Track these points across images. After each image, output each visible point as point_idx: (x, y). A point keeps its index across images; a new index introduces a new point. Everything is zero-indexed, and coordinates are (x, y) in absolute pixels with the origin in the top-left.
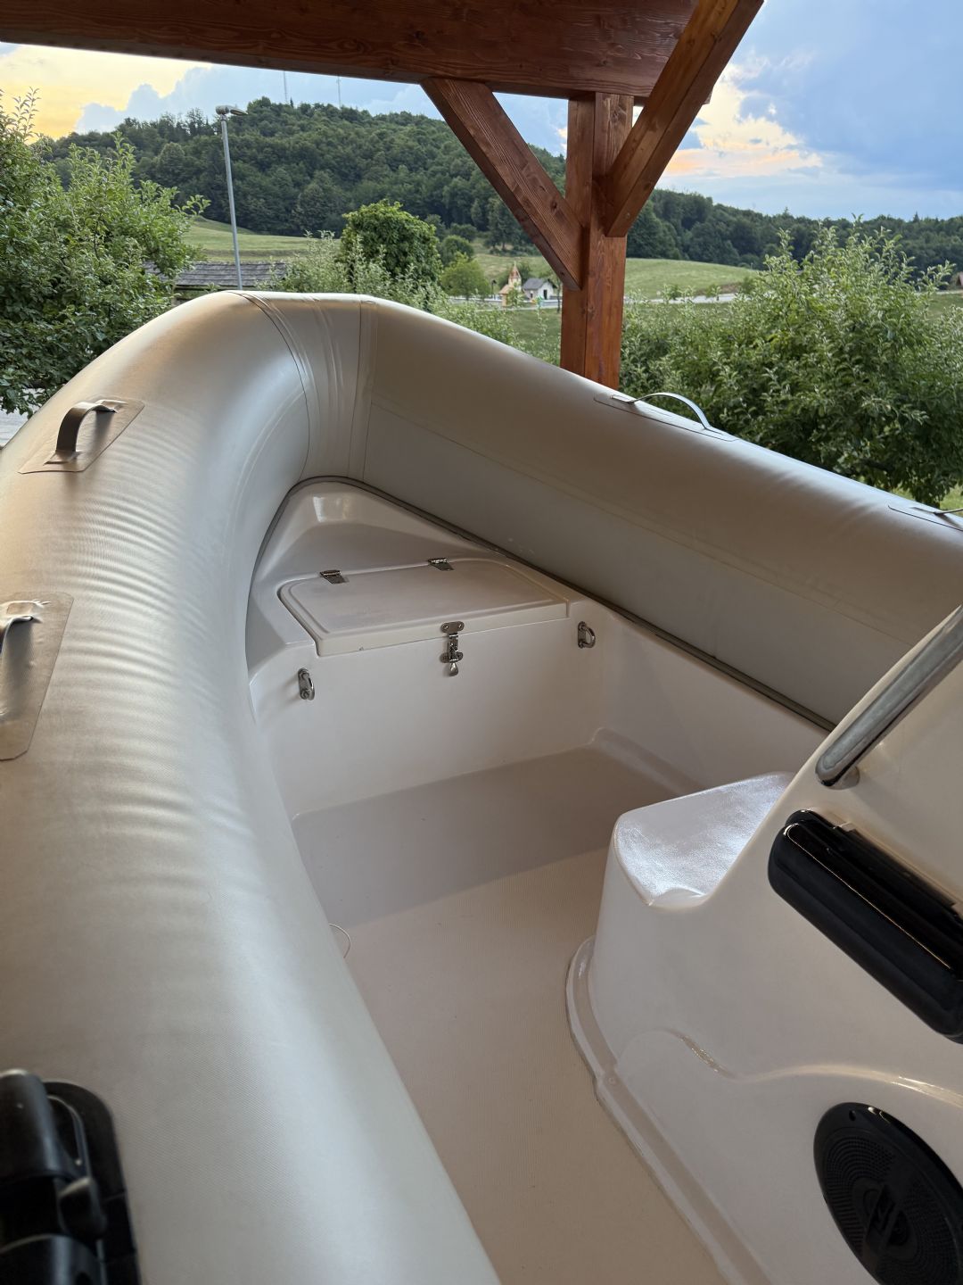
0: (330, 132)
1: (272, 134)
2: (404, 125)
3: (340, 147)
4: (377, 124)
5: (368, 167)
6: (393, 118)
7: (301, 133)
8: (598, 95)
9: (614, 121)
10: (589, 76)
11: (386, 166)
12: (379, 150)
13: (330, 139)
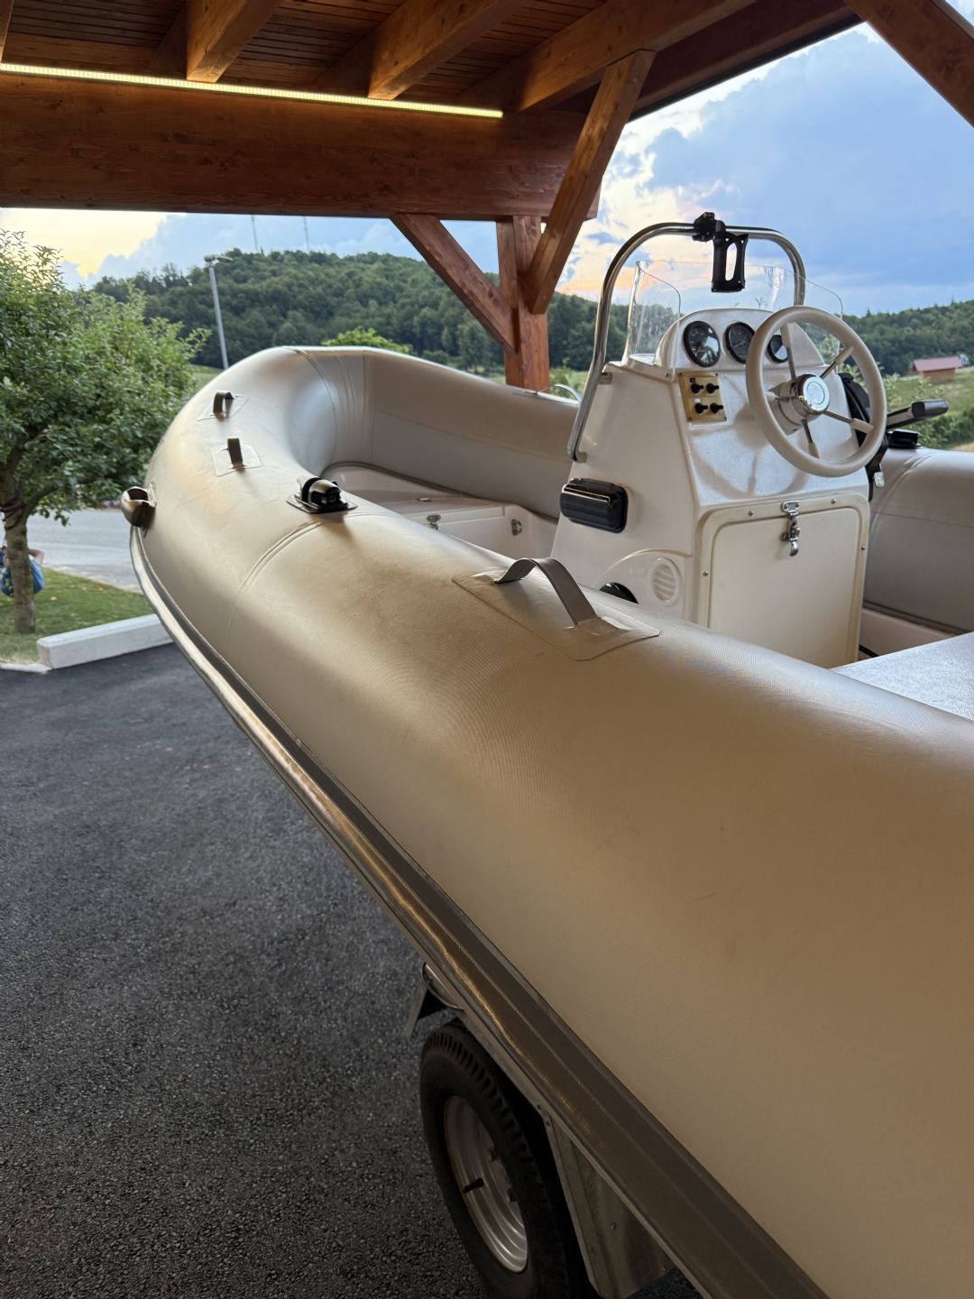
0: (301, 275)
1: (245, 280)
2: (372, 263)
3: (311, 288)
4: (345, 265)
5: (339, 304)
6: (361, 259)
7: (273, 278)
8: (515, 218)
9: (528, 234)
10: (508, 205)
11: (357, 302)
12: (348, 288)
13: (302, 281)
